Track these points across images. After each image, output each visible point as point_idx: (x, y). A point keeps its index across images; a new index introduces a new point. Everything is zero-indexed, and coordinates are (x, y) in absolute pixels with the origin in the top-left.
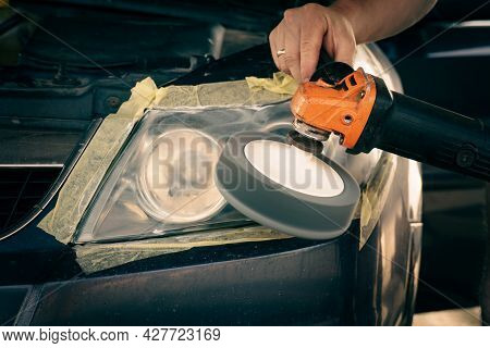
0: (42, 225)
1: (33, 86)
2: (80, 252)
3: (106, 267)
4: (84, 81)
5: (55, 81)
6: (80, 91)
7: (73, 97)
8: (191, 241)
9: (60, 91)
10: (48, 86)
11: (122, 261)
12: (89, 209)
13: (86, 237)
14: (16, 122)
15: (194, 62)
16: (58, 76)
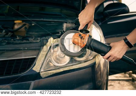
0: (33, 69)
1: (29, 41)
2: (41, 74)
4: (39, 38)
5: (33, 39)
6: (38, 41)
8: (63, 69)
10: (32, 41)
11: (50, 75)
12: (42, 65)
13: (42, 70)
14: (26, 49)
15: (60, 33)
16: (34, 38)
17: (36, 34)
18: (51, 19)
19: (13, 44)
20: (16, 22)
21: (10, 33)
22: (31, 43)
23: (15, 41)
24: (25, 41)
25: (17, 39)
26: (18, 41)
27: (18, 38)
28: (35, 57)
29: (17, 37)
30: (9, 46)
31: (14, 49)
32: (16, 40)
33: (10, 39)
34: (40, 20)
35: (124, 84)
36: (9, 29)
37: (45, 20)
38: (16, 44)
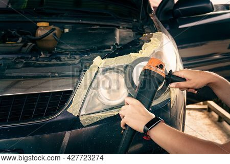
0: (68, 110)
1: (61, 61)
2: (81, 119)
3: (91, 123)
4: (77, 57)
5: (68, 58)
6: (77, 62)
7: (74, 64)
8: (117, 111)
9: (70, 62)
10: (66, 61)
11: (95, 121)
12: (83, 103)
13: (83, 113)
14: (57, 75)
15: (112, 47)
16: (69, 56)
17: (72, 48)
18: (94, 21)
19: (35, 66)
20: (39, 24)
21: (30, 44)
22: (64, 64)
23: (37, 60)
24: (54, 62)
25: (41, 56)
26: (43, 61)
27: (43, 56)
28: (71, 89)
29: (42, 53)
30: (28, 69)
31: (36, 74)
32: (40, 60)
33: (30, 56)
34: (78, 21)
35: (196, 116)
36: (29, 36)
37: (84, 22)
38: (40, 66)
